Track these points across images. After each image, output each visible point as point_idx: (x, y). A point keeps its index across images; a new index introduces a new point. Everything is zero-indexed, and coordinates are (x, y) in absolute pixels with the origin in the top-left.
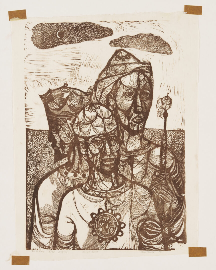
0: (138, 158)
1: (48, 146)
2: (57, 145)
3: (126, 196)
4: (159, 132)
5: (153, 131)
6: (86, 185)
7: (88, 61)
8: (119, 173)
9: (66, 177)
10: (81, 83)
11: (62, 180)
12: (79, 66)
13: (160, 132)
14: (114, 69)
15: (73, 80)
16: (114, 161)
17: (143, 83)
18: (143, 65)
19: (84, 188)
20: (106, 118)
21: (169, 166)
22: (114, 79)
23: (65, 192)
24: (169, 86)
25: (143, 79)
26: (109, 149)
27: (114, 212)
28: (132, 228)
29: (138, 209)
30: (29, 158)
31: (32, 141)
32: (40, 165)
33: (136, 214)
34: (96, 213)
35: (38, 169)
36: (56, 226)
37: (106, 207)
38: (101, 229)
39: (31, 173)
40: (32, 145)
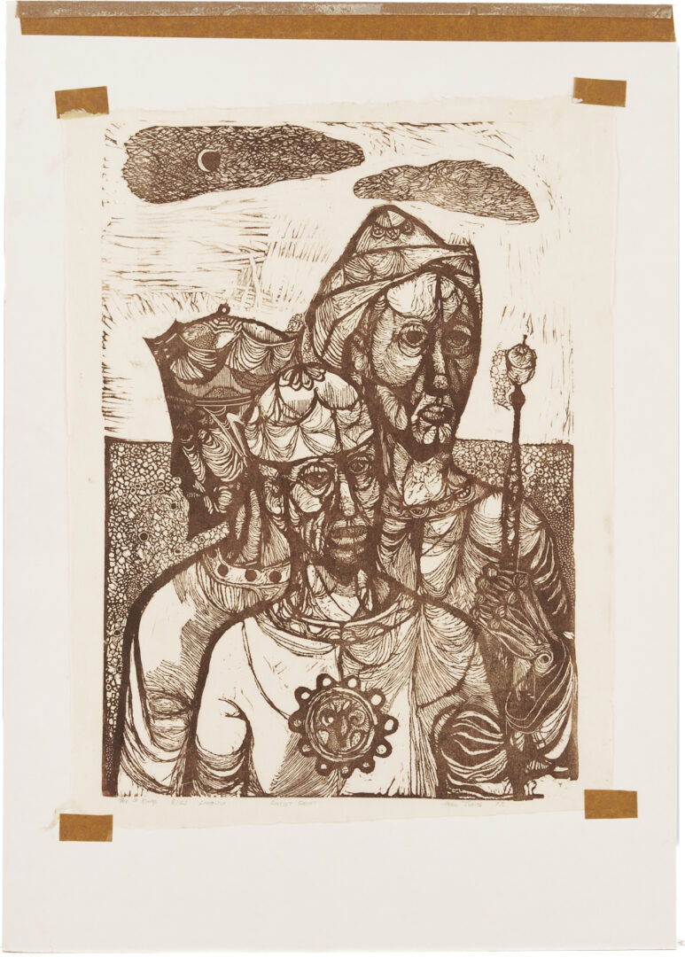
0: (436, 525)
1: (171, 489)
2: (197, 485)
3: (400, 638)
4: (497, 449)
5: (482, 448)
6: (283, 605)
7: (288, 239)
8: (379, 568)
9: (223, 580)
10: (267, 303)
11: (212, 589)
12: (263, 254)
13: (502, 451)
14: (368, 263)
15: (245, 295)
16: (365, 536)
17: (451, 306)
18: (453, 254)
19: (276, 615)
20: (342, 409)
21: (528, 551)
22: (367, 293)
23: (218, 625)
24: (527, 316)
25: (452, 294)
26: (350, 499)
27: (363, 685)
28: (417, 733)
29: (437, 677)
30: (112, 525)
31: (121, 473)
32: (144, 545)
33: (428, 692)
34: (312, 690)
35: (138, 558)
36: (192, 726)
37: (341, 670)
38: (324, 736)
39: (118, 569)
40: (122, 486)
